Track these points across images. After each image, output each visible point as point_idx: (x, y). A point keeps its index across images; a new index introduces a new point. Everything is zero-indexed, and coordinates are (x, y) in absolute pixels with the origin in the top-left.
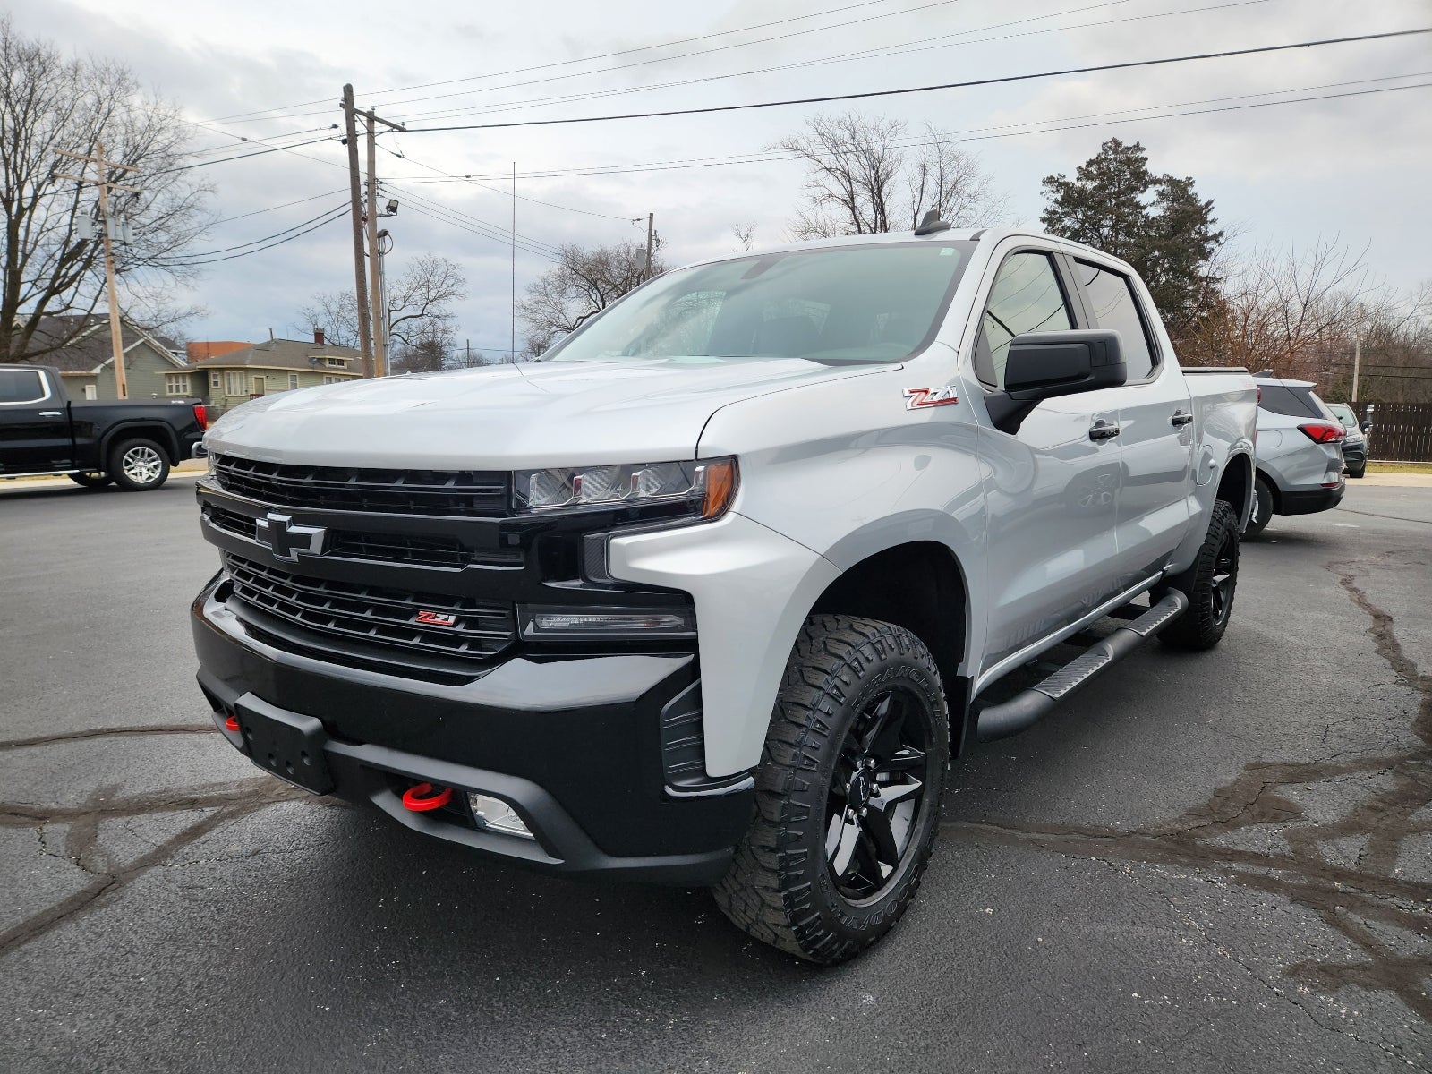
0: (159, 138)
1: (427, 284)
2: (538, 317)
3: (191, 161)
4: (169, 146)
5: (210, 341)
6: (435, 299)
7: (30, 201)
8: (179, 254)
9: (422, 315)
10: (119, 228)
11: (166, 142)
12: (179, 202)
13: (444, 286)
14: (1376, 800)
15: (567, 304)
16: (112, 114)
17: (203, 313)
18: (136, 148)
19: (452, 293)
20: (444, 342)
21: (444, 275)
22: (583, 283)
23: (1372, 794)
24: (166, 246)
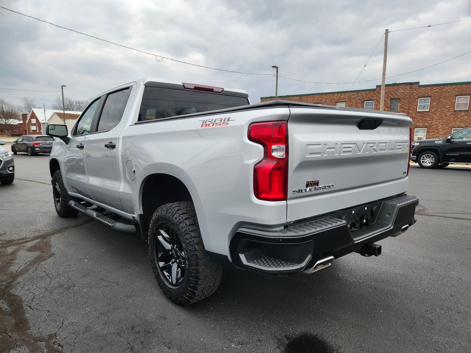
14: (12, 262)
23: (15, 263)
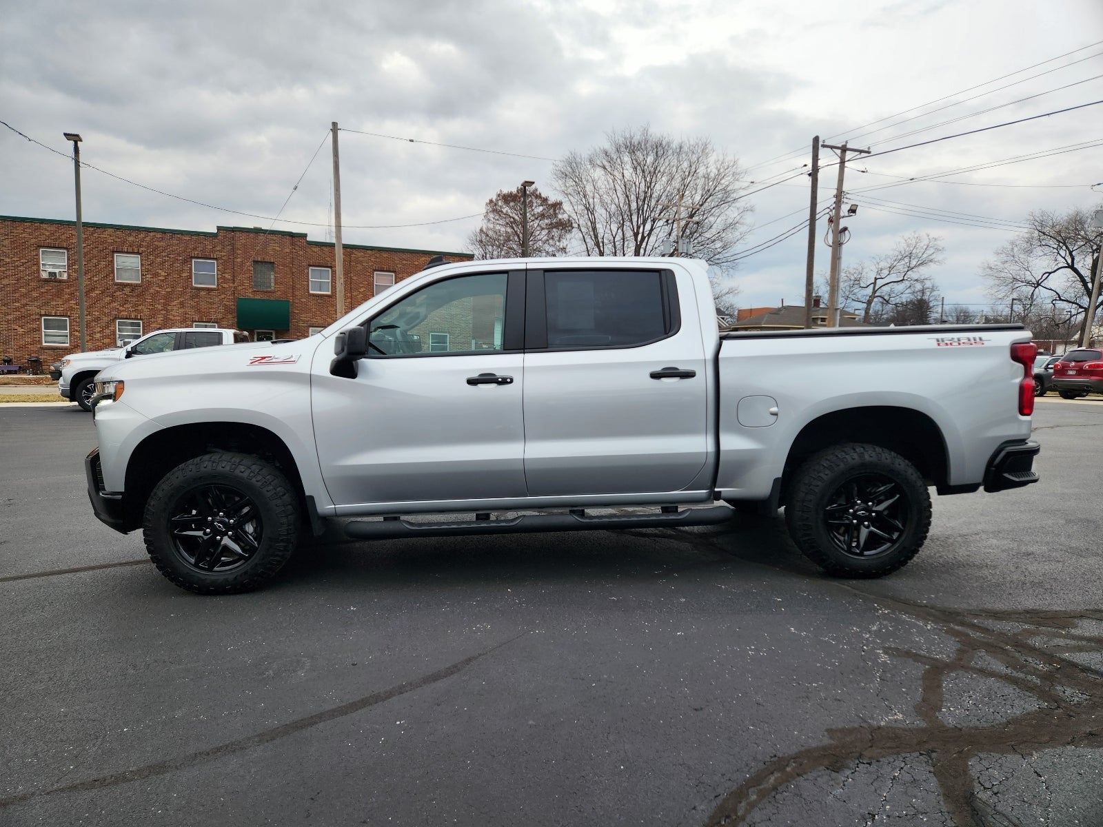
0: (723, 181)
1: (910, 255)
2: (1003, 275)
3: (742, 193)
4: (727, 186)
5: (753, 308)
6: (915, 266)
7: (647, 232)
8: (726, 255)
9: (903, 280)
10: (685, 245)
11: (727, 183)
12: (730, 221)
13: (925, 256)
15: (1034, 262)
16: (697, 172)
17: (736, 292)
18: (709, 191)
19: (931, 261)
20: (931, 299)
21: (925, 247)
22: (1053, 243)
24: (719, 250)
